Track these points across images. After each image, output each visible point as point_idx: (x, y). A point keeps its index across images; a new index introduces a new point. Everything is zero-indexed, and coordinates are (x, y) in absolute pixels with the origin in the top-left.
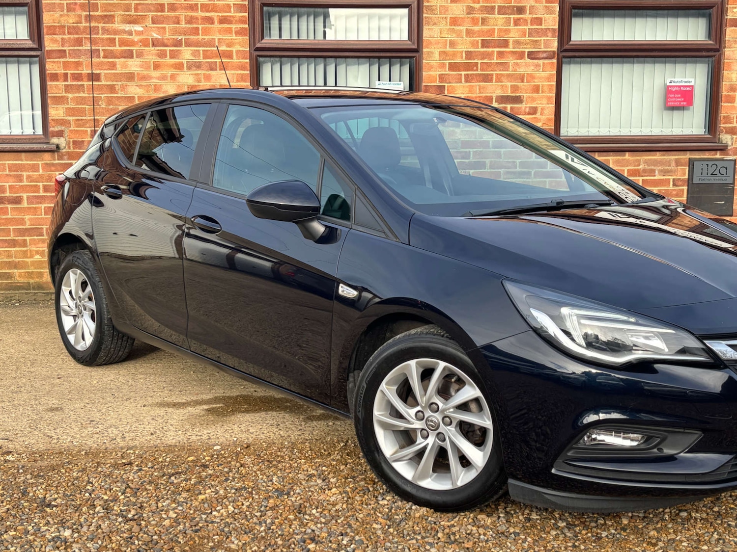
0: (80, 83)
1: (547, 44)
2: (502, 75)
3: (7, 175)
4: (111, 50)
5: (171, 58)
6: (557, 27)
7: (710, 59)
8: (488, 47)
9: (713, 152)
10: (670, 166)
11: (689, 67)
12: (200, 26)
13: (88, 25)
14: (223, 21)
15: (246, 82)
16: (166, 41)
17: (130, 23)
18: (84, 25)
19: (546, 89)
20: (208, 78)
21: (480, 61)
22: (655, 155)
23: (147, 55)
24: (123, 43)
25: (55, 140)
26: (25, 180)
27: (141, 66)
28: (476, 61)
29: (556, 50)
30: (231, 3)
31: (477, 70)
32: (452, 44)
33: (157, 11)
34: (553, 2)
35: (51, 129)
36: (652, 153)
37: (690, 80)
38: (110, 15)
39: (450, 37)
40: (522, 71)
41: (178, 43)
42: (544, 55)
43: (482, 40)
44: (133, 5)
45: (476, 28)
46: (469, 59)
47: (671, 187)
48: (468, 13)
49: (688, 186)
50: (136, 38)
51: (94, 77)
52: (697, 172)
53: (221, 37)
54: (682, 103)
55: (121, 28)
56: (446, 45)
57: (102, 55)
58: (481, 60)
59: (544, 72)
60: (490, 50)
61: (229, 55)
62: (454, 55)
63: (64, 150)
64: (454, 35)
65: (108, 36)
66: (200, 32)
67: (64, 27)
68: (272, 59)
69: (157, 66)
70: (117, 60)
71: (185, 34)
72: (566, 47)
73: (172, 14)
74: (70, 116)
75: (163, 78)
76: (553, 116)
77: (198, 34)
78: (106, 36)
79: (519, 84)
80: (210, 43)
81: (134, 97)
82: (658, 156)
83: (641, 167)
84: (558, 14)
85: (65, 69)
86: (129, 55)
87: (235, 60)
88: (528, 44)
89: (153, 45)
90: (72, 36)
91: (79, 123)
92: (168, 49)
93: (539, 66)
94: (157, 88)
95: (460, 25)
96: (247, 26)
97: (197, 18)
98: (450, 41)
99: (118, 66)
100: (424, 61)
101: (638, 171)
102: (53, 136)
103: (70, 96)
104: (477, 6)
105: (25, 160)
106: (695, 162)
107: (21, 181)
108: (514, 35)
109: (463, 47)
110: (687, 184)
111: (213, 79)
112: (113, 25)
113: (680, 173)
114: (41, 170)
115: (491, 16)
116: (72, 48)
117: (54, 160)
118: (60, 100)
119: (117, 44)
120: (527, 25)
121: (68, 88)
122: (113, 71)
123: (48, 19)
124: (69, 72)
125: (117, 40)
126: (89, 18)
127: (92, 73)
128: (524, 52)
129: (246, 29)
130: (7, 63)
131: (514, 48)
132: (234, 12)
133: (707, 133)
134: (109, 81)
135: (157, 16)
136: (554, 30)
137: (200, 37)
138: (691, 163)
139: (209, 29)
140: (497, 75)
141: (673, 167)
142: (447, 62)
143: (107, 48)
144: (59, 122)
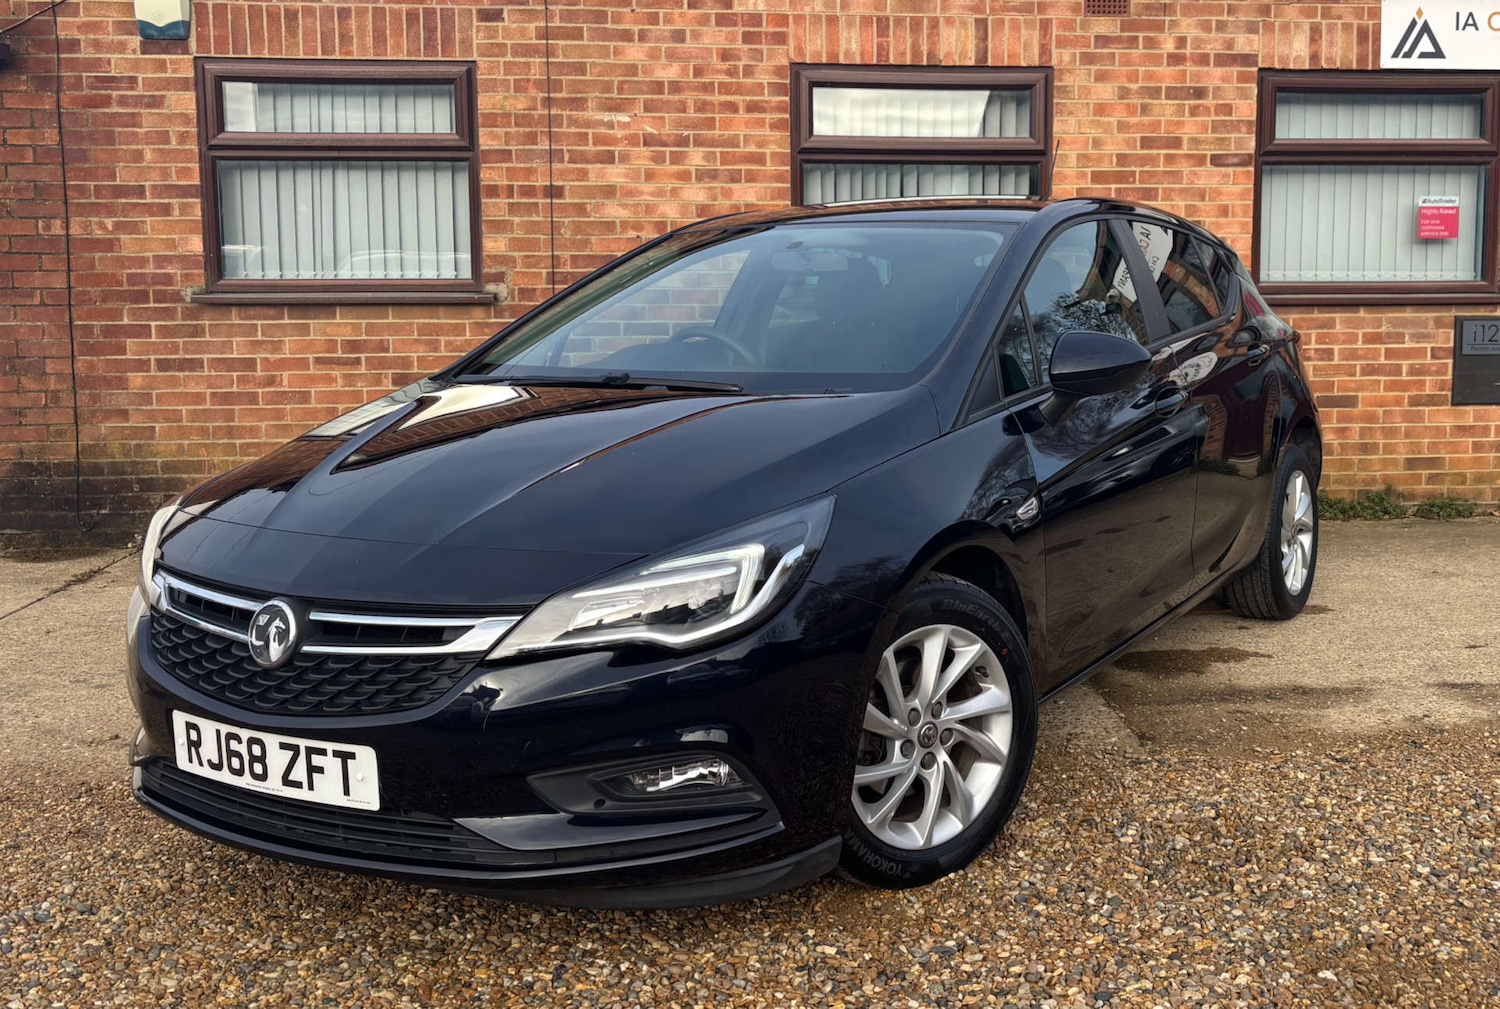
0: (532, 201)
1: (1239, 143)
2: (1172, 190)
3: (415, 340)
4: (581, 151)
5: (672, 163)
6: (1254, 118)
7: (1483, 167)
8: (1151, 148)
9: (1491, 308)
10: (1426, 327)
11: (1450, 181)
12: (717, 116)
13: (546, 112)
14: (752, 107)
15: (784, 199)
16: (665, 138)
17: (611, 109)
18: (540, 112)
19: (1238, 210)
20: (727, 194)
21: (1138, 169)
22: (1405, 312)
23: (636, 159)
24: (598, 140)
25: (491, 287)
26: (443, 348)
27: (626, 176)
28: (1133, 168)
29: (1253, 152)
30: (765, 82)
31: (1134, 182)
32: (1097, 143)
33: (653, 93)
34: (1247, 81)
35: (486, 270)
36: (1402, 308)
37: (1453, 198)
38: (580, 99)
39: (1093, 133)
40: (1201, 183)
41: (683, 142)
42: (1236, 160)
43: (1142, 138)
44: (616, 84)
45: (1133, 120)
46: (1123, 166)
47: (1429, 360)
48: (1121, 98)
49: (1454, 358)
50: (619, 133)
51: (553, 192)
52: (1468, 337)
53: (748, 132)
54: (1442, 233)
55: (598, 117)
56: (1088, 144)
57: (566, 158)
58: (1142, 166)
59: (1235, 186)
60: (1155, 152)
61: (759, 159)
62: (1100, 159)
63: (505, 303)
64: (1100, 130)
65: (577, 130)
66: (717, 123)
67: (510, 115)
68: (823, 166)
69: (650, 176)
70: (589, 166)
71: (694, 128)
72: (1270, 148)
73: (676, 97)
74: (515, 250)
75: (660, 193)
76: (1249, 252)
77: (714, 128)
78: (573, 130)
79: (1197, 203)
80: (733, 142)
81: (614, 222)
82: (1408, 314)
83: (1383, 329)
84: (1255, 99)
85: (509, 178)
86: (608, 158)
87: (770, 167)
88: (1211, 143)
89: (646, 144)
90: (521, 129)
91: (533, 262)
92: (668, 149)
93: (1228, 175)
94: (649, 209)
95: (1108, 115)
96: (788, 116)
97: (712, 104)
98: (1094, 139)
99: (591, 175)
100: (1055, 169)
101: (1378, 335)
102: (488, 282)
103: (516, 220)
104: (1134, 86)
105: (443, 319)
106: (1465, 323)
107: (436, 349)
108: (1189, 129)
109: (1114, 146)
110: (1451, 355)
111: (735, 197)
112: (585, 113)
113: (1441, 338)
114: (468, 334)
115: (1155, 102)
116: (521, 147)
117: (490, 318)
118: (500, 226)
119: (591, 142)
120: (1209, 115)
121: (513, 208)
122: (583, 183)
123: (485, 102)
124: (516, 183)
125: (590, 137)
126: (548, 102)
127: (551, 185)
128: (1205, 155)
129: (786, 120)
130: (417, 169)
131: (1189, 149)
132: (769, 95)
133: (1479, 278)
134: (576, 197)
135: (652, 100)
136: (1250, 123)
137: (717, 132)
138: (1458, 324)
139: (732, 120)
140: (1165, 189)
141: (1431, 328)
142: (1089, 170)
143: (575, 148)
144: (497, 259)
